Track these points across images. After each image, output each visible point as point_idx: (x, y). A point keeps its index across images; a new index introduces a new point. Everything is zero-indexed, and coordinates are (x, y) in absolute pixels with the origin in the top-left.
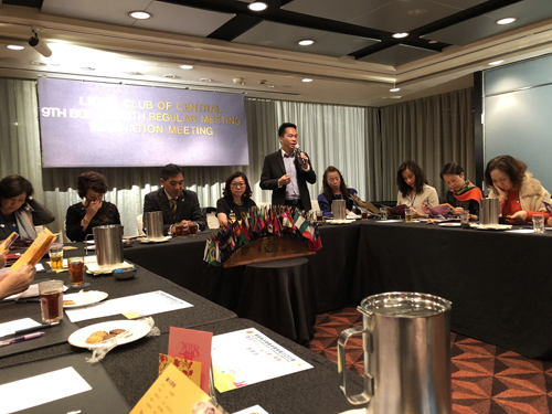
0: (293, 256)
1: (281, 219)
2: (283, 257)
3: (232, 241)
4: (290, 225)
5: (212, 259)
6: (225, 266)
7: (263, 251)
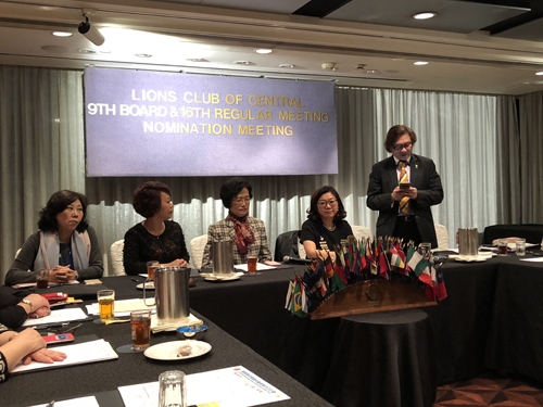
0: (406, 306)
1: (389, 256)
2: (391, 308)
3: (322, 284)
4: (402, 265)
5: (297, 308)
6: (313, 318)
7: (364, 298)
